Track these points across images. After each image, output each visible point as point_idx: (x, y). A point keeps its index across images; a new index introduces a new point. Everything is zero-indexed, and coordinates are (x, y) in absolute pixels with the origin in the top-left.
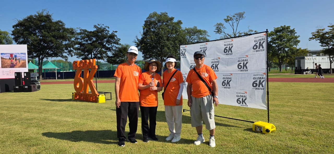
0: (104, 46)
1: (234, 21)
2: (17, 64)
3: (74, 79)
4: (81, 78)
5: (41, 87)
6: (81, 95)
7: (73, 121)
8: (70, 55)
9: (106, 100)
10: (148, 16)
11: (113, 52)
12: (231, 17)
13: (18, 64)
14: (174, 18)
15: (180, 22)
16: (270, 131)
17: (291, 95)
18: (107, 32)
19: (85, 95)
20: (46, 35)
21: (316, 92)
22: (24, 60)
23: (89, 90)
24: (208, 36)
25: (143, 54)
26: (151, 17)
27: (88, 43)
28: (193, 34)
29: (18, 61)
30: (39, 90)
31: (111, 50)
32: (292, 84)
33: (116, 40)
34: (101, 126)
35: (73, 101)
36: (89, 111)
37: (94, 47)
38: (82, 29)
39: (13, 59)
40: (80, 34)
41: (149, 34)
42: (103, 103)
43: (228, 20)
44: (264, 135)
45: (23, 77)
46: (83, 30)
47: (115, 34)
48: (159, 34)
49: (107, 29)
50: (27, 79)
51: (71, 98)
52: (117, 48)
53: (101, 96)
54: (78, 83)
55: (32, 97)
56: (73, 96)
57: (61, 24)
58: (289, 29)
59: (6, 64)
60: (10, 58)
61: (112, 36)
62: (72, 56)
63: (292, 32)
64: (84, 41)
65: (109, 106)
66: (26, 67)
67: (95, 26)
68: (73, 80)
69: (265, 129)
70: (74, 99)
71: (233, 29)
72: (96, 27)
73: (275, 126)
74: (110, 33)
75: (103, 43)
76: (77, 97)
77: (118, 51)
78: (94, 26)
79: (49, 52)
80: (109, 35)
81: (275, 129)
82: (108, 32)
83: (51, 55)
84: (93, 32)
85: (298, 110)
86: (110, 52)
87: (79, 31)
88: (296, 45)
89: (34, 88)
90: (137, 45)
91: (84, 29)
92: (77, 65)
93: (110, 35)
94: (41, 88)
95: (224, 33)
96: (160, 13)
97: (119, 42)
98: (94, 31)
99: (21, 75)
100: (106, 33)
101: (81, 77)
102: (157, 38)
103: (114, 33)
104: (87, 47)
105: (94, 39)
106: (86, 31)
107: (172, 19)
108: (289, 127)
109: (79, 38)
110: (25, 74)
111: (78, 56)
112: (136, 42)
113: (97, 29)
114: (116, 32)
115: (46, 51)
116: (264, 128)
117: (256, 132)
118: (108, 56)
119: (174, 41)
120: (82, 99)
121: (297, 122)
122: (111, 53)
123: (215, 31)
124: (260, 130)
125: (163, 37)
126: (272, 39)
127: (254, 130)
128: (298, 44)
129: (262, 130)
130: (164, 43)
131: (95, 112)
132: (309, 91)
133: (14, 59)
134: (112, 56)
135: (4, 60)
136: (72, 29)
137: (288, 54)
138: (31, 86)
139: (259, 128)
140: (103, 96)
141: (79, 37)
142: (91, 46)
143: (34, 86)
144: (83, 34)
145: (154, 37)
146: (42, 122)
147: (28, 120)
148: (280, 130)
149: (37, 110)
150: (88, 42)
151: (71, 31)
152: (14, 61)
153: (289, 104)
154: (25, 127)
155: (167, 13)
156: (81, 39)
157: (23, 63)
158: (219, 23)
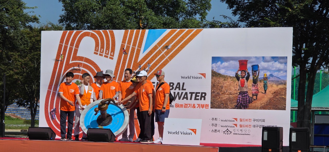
2: (257, 96)
13: (260, 95)
22: (281, 84)
29: (260, 85)
39: (248, 79)
59: (224, 93)
60: (239, 73)
110: (293, 135)
133: (251, 78)
135: (221, 80)
152: (249, 84)
157: (276, 93)
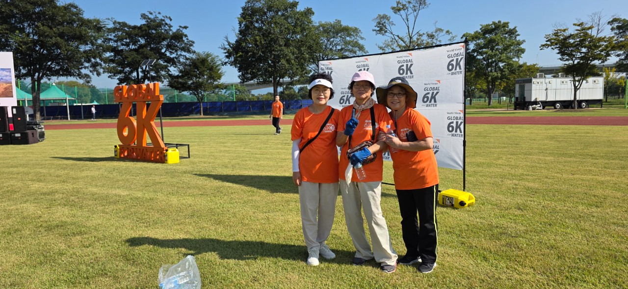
0: (162, 56)
1: (410, 10)
3: (117, 120)
4: (130, 117)
5: (46, 135)
6: (131, 150)
7: (129, 195)
8: (95, 73)
9: (181, 158)
11: (181, 67)
12: (404, 3)
14: (298, 3)
15: (309, 12)
16: (466, 204)
17: (505, 147)
18: (168, 28)
19: (140, 149)
20: (45, 32)
21: (546, 142)
22: (9, 83)
23: (147, 140)
24: (362, 38)
25: (239, 72)
27: (131, 50)
28: (334, 33)
30: (43, 140)
31: (177, 63)
32: (508, 127)
33: (185, 44)
34: (184, 202)
35: (117, 161)
36: (154, 178)
37: (142, 58)
38: (118, 21)
40: (114, 30)
41: (251, 32)
42: (176, 164)
43: (399, 10)
44: (456, 210)
45: (10, 115)
46: (119, 23)
47: (185, 31)
48: (270, 33)
49: (168, 21)
50: (19, 119)
51: (113, 155)
52: (187, 59)
53: (172, 151)
54: (125, 126)
55: (33, 153)
56: (116, 151)
57: (75, 10)
58: (508, 27)
61: (178, 37)
62: (99, 74)
63: (512, 32)
64: (123, 45)
65: (189, 168)
66: (12, 97)
67: (144, 16)
68: (115, 121)
69: (459, 202)
70: (118, 157)
71: (408, 27)
72: (145, 18)
73: (475, 197)
74: (174, 29)
75: (161, 49)
76: (123, 153)
77: (190, 65)
78: (142, 16)
79: (53, 66)
80: (171, 33)
81: (473, 201)
82: (170, 28)
83: (57, 73)
84: (140, 28)
85: (513, 172)
86: (175, 67)
87: (111, 26)
88: (518, 57)
89: (33, 136)
90: (227, 54)
91: (121, 21)
92: (122, 94)
93: (174, 33)
94: (45, 137)
95: (392, 33)
97: (192, 47)
98: (141, 25)
99: (6, 113)
100: (166, 30)
101: (131, 116)
102: (265, 40)
103: (181, 29)
104: (128, 58)
105: (142, 41)
106: (124, 24)
107: (294, 5)
108: (496, 197)
109: (110, 39)
110: (14, 110)
111: (110, 75)
112: (225, 49)
113: (147, 21)
114: (186, 27)
115: (47, 63)
116: (457, 199)
117: (443, 205)
118: (170, 76)
119: (299, 48)
120: (135, 157)
121: (510, 189)
122: (176, 69)
123: (375, 30)
124: (450, 202)
125: (277, 39)
126: (476, 45)
127: (441, 203)
128: (523, 55)
129: (454, 203)
130: (280, 51)
131: (166, 180)
132: (534, 140)
134: (178, 76)
136: (98, 21)
137: (504, 73)
138: (26, 134)
139: (448, 200)
140: (174, 150)
141: (112, 37)
142: (137, 54)
143: (33, 134)
144: (119, 31)
145: (260, 39)
146: (73, 198)
147: (44, 194)
148: (481, 202)
149: (54, 176)
150: (131, 47)
151: (96, 25)
153: (500, 162)
154: (45, 206)
156: (116, 41)
157: (6, 89)
158: (382, 14)
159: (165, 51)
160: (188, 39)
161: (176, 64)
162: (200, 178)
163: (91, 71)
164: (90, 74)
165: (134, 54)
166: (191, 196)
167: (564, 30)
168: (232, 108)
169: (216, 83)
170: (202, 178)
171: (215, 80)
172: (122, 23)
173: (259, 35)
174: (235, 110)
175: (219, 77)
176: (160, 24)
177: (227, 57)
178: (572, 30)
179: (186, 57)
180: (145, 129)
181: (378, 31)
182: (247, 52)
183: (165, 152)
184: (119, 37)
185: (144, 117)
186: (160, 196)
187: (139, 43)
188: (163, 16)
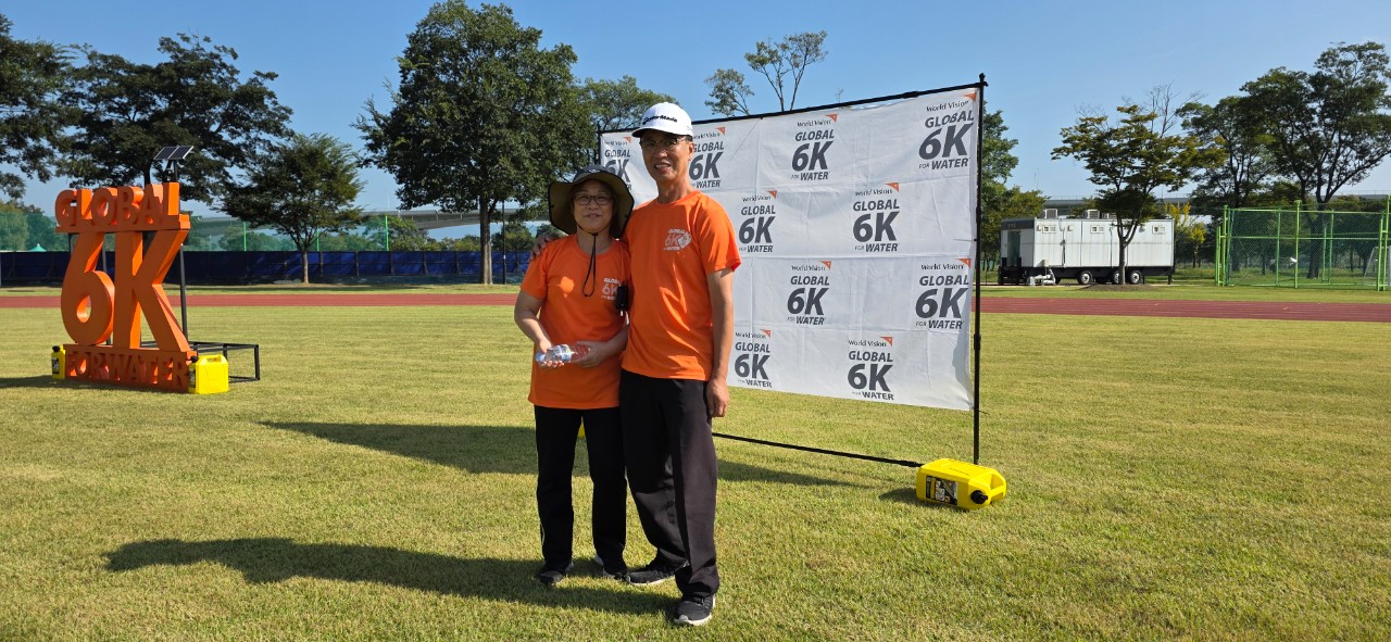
0: (212, 140)
1: (786, 65)
4: (98, 273)
6: (98, 359)
7: (62, 480)
8: (35, 174)
9: (234, 379)
10: (424, 15)
11: (258, 168)
12: (773, 48)
14: (540, 32)
15: (564, 55)
16: (986, 497)
18: (227, 75)
19: (121, 356)
23: (142, 333)
25: (400, 183)
26: (436, 18)
27: (132, 123)
28: (619, 105)
31: (247, 159)
33: (270, 113)
34: (221, 499)
35: (56, 386)
36: (148, 433)
37: (158, 141)
38: (100, 51)
40: (90, 73)
41: (430, 93)
42: (220, 396)
43: (763, 62)
44: (965, 515)
46: (104, 58)
47: (268, 84)
48: (474, 96)
49: (227, 59)
51: (46, 370)
52: (273, 149)
53: (209, 360)
54: (84, 296)
56: (55, 362)
61: (252, 96)
62: (44, 177)
64: (111, 109)
65: (253, 406)
67: (167, 44)
69: (970, 492)
70: (62, 376)
71: (781, 99)
72: (169, 49)
73: (1006, 477)
74: (243, 79)
75: (208, 125)
76: (76, 366)
77: (278, 164)
78: (162, 44)
80: (234, 86)
81: (1002, 489)
82: (232, 75)
84: (158, 71)
85: (1054, 414)
86: (242, 167)
87: (81, 62)
88: (1004, 175)
90: (370, 141)
91: (108, 53)
92: (77, 210)
93: (241, 88)
96: (480, 9)
97: (285, 123)
98: (160, 65)
100: (221, 80)
101: (100, 268)
102: (463, 113)
103: (260, 79)
104: (123, 140)
105: (162, 104)
106: (117, 62)
107: (532, 36)
108: (1047, 479)
109: (80, 95)
111: (76, 180)
112: (366, 128)
113: (176, 57)
114: (271, 76)
116: (965, 485)
117: (930, 502)
118: (231, 187)
119: (541, 134)
120: (108, 377)
121: (1069, 458)
122: (243, 172)
123: (711, 104)
124: (947, 494)
125: (491, 111)
127: (921, 494)
128: (1012, 171)
129: (956, 496)
130: (498, 138)
131: (180, 437)
134: (248, 188)
136: (48, 51)
139: (942, 486)
140: (215, 360)
141: (85, 91)
142: (146, 133)
144: (102, 77)
145: (451, 109)
148: (1021, 492)
150: (131, 115)
151: (42, 59)
153: (1016, 392)
155: (510, 11)
156: (94, 101)
158: (725, 69)
159: (219, 130)
160: (275, 103)
161: (244, 161)
162: (279, 430)
163: (23, 169)
164: (23, 176)
165: (141, 134)
166: (245, 482)
167: (1099, 121)
168: (380, 267)
169: (342, 208)
170: (283, 431)
171: (340, 201)
172: (111, 57)
173: (449, 101)
174: (387, 271)
175: (352, 195)
176: (208, 65)
177: (371, 147)
178: (1115, 121)
179: (270, 144)
180: (138, 305)
181: (717, 105)
182: (419, 138)
183: (189, 363)
184: (101, 90)
185: (134, 273)
186: (155, 484)
187: (153, 108)
188: (215, 47)
